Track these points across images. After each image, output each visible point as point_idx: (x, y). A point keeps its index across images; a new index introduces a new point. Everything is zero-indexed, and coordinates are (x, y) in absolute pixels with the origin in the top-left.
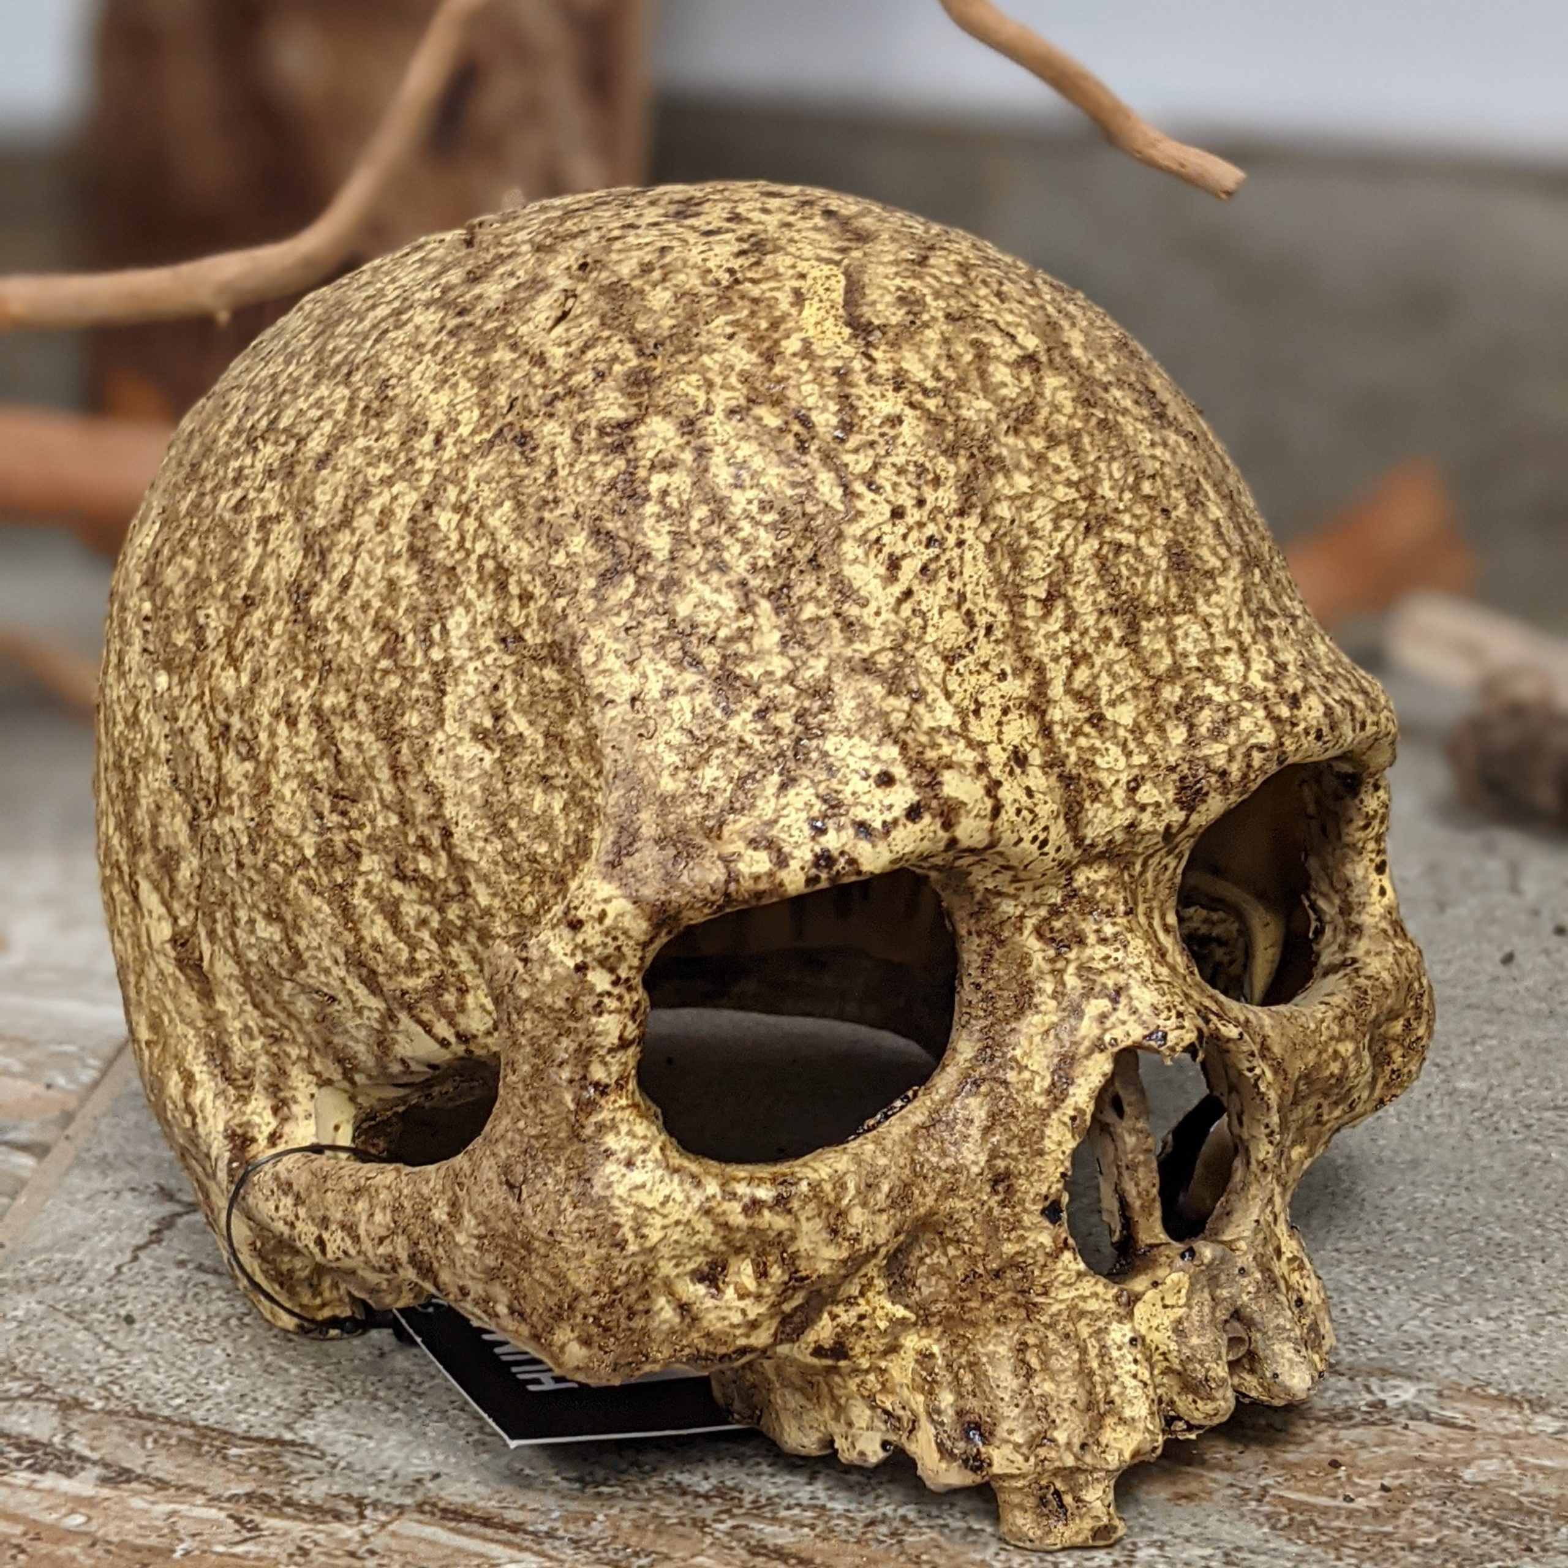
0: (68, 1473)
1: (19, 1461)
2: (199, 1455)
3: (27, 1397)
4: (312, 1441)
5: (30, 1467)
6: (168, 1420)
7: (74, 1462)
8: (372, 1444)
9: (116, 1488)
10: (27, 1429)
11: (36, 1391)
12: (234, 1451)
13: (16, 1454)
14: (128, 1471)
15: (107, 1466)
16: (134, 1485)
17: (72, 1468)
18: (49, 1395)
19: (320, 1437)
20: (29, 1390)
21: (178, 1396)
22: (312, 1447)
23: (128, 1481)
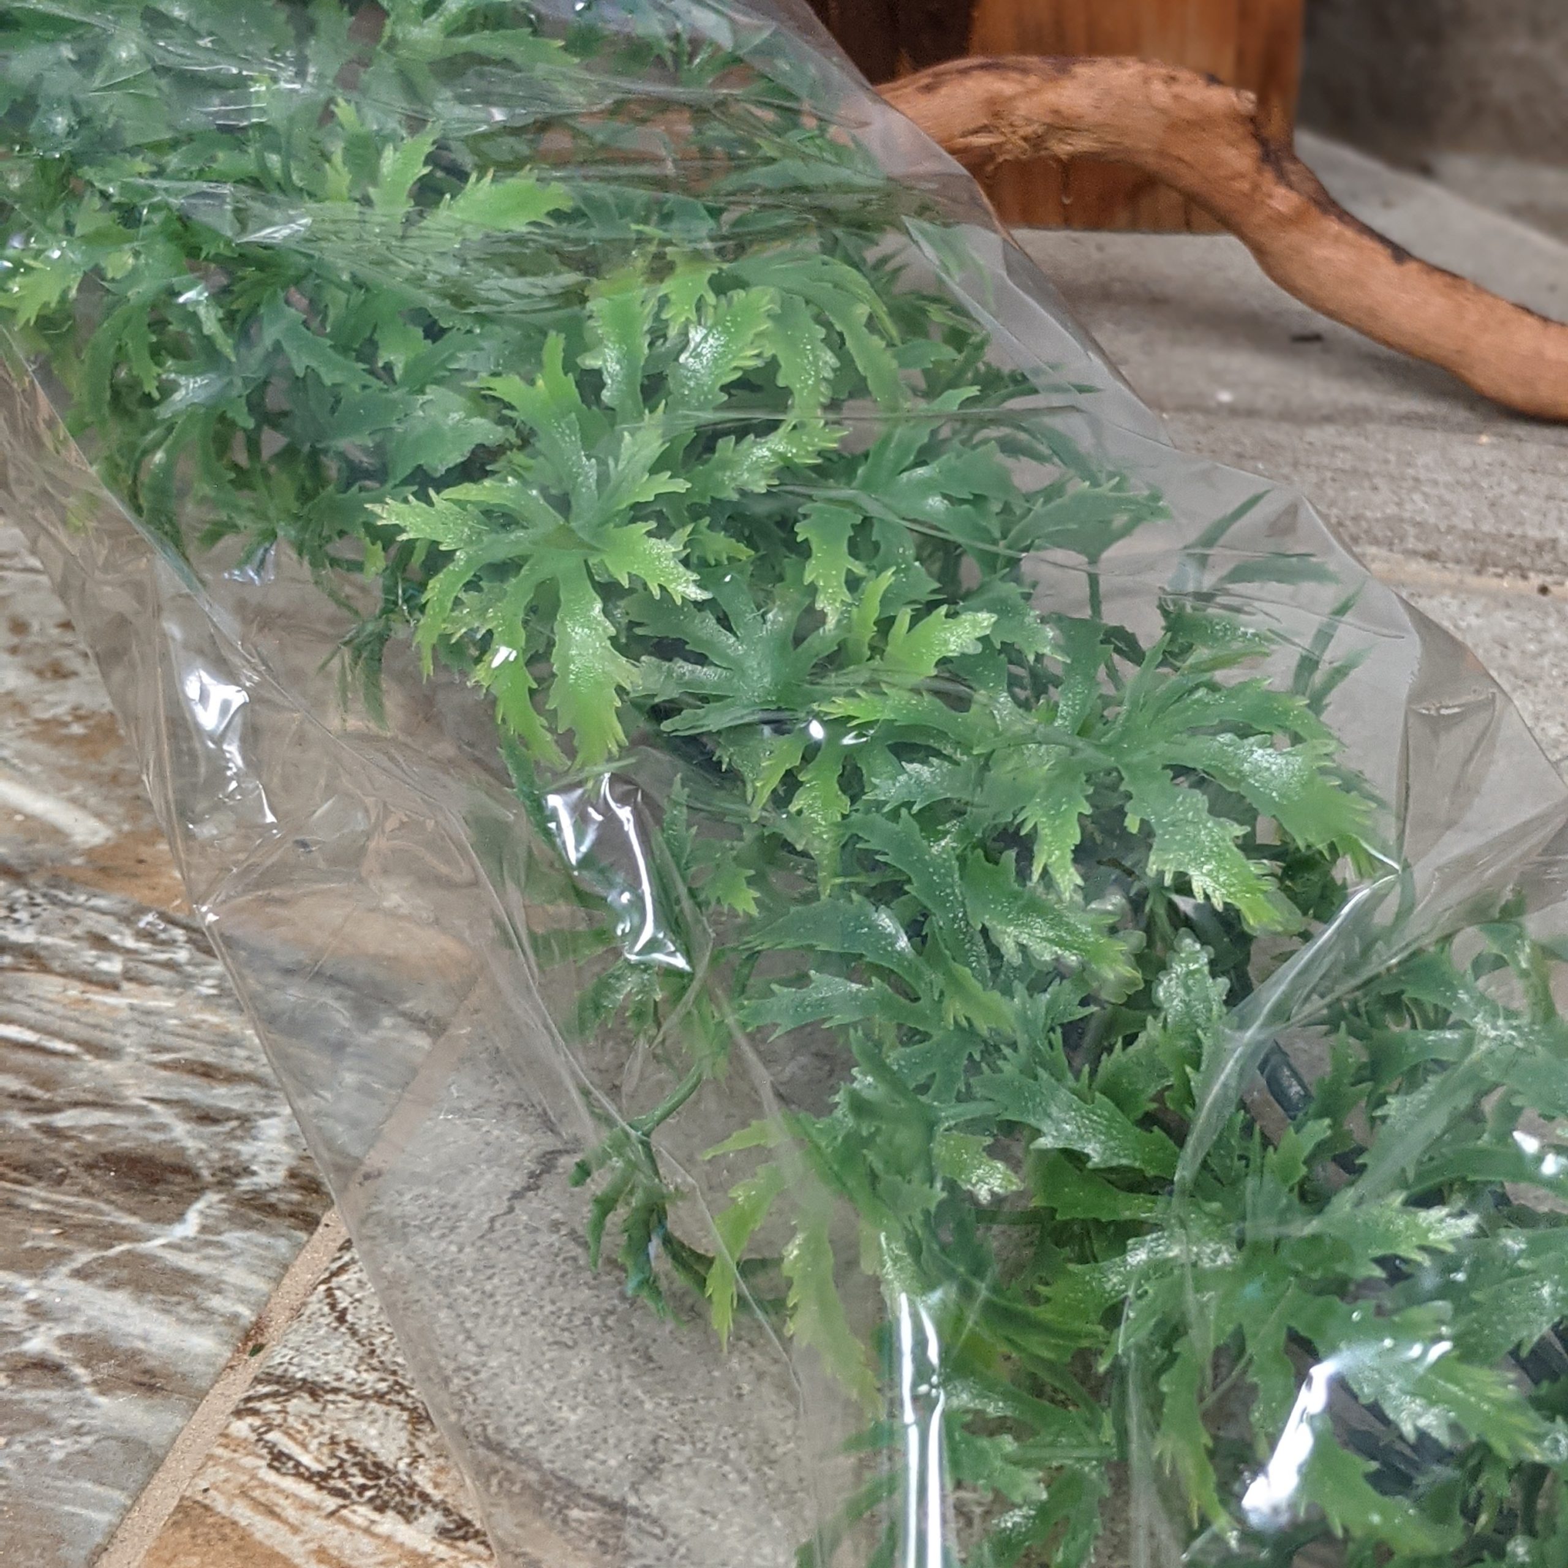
0: (407, 1514)
1: (363, 1488)
2: (541, 1514)
3: (380, 1396)
4: (655, 1512)
5: (371, 1500)
6: (515, 1455)
7: (415, 1501)
8: (715, 1528)
9: (452, 1546)
10: (374, 1445)
11: (391, 1389)
12: (575, 1513)
13: (360, 1480)
14: (467, 1523)
15: (447, 1512)
16: (471, 1545)
17: (412, 1508)
18: (401, 1398)
19: (664, 1507)
20: (383, 1386)
21: (528, 1421)
22: (655, 1522)
23: (465, 1538)
